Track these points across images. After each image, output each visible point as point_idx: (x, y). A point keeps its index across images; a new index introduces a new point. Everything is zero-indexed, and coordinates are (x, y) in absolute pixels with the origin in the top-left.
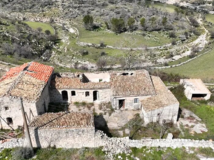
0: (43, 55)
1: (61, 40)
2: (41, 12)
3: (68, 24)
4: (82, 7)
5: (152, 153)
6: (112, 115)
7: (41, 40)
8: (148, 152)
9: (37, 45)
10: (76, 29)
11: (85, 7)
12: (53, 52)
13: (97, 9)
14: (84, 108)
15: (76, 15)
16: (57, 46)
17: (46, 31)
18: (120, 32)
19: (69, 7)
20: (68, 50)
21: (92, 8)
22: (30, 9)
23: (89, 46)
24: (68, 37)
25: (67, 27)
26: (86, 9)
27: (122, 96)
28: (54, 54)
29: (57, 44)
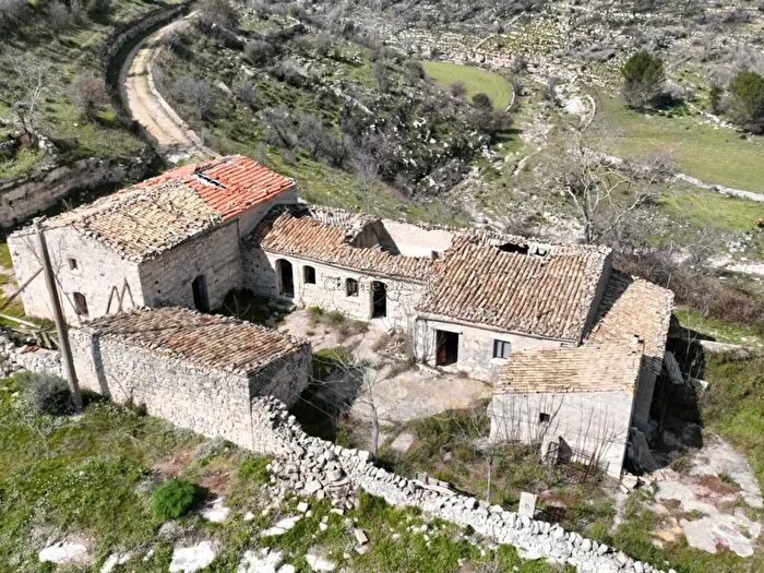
0: (433, 173)
1: (521, 132)
2: (492, 35)
3: (572, 81)
4: (642, 22)
5: (426, 538)
6: (401, 377)
7: (446, 125)
8: (416, 530)
9: (423, 137)
10: (593, 102)
11: (655, 23)
12: (476, 169)
13: (701, 33)
14: (327, 333)
15: (610, 52)
16: (496, 150)
17: (479, 95)
18: (760, 130)
19: (596, 19)
20: (527, 169)
21: (681, 29)
22: (463, 20)
23: (609, 166)
24: (550, 126)
25: (565, 91)
26: (654, 33)
27: (447, 318)
28: (474, 177)
29: (500, 145)
